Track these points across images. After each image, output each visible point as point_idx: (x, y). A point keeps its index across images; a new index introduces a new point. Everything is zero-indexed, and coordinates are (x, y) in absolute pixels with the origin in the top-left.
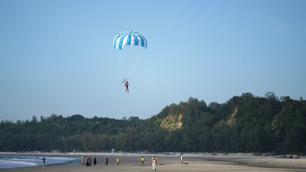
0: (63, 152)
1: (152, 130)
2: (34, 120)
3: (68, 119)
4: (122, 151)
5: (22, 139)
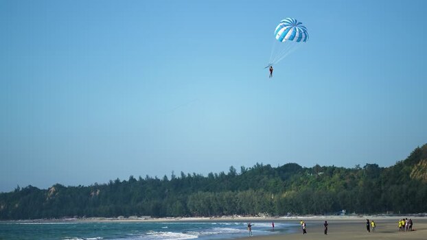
0: (273, 215)
1: (397, 181)
2: (231, 171)
3: (279, 169)
4: (356, 213)
5: (216, 199)
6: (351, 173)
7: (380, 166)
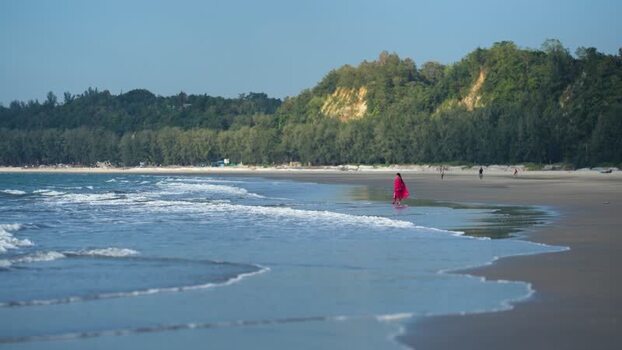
0: (118, 166)
1: (303, 118)
2: (50, 100)
3: (121, 98)
4: (245, 164)
5: (30, 140)
6: (233, 106)
7: (270, 96)
